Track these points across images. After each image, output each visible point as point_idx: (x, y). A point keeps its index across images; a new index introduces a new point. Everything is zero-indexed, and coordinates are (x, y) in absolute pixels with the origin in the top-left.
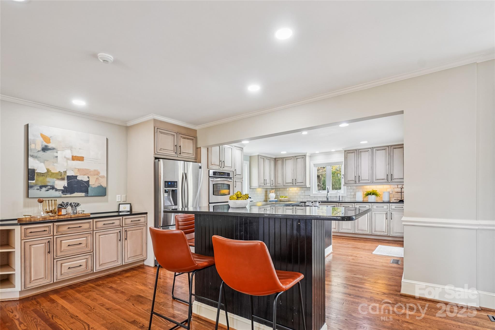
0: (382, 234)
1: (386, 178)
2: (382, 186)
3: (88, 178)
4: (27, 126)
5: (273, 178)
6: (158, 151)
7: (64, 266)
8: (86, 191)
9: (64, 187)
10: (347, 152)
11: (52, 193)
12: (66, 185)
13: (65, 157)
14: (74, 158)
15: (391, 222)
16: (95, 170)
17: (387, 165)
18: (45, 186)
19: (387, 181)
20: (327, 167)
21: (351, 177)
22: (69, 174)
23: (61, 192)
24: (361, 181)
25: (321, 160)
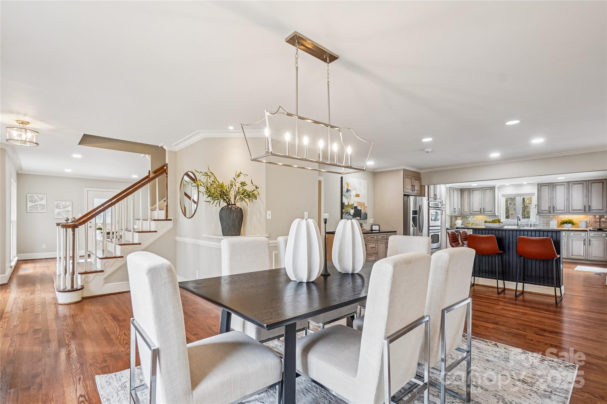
0: (580, 258)
1: (583, 209)
2: (579, 215)
3: (361, 207)
4: (342, 178)
5: (459, 207)
6: (405, 190)
8: (360, 216)
10: (541, 185)
11: (349, 217)
12: (354, 212)
13: (353, 195)
14: (356, 195)
15: (590, 248)
16: (363, 203)
17: (584, 198)
18: (347, 213)
19: (584, 211)
20: (516, 197)
21: (545, 207)
22: (355, 205)
23: (352, 217)
24: (555, 211)
25: (510, 191)
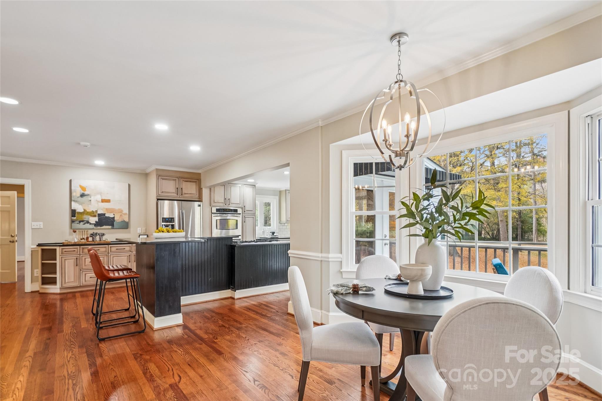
3: (114, 215)
4: (71, 181)
6: (160, 194)
7: (87, 276)
8: (112, 225)
9: (96, 222)
11: (87, 226)
12: (97, 221)
13: (96, 200)
14: (103, 201)
16: (119, 209)
18: (83, 221)
22: (99, 212)
23: (93, 226)
